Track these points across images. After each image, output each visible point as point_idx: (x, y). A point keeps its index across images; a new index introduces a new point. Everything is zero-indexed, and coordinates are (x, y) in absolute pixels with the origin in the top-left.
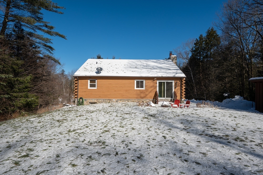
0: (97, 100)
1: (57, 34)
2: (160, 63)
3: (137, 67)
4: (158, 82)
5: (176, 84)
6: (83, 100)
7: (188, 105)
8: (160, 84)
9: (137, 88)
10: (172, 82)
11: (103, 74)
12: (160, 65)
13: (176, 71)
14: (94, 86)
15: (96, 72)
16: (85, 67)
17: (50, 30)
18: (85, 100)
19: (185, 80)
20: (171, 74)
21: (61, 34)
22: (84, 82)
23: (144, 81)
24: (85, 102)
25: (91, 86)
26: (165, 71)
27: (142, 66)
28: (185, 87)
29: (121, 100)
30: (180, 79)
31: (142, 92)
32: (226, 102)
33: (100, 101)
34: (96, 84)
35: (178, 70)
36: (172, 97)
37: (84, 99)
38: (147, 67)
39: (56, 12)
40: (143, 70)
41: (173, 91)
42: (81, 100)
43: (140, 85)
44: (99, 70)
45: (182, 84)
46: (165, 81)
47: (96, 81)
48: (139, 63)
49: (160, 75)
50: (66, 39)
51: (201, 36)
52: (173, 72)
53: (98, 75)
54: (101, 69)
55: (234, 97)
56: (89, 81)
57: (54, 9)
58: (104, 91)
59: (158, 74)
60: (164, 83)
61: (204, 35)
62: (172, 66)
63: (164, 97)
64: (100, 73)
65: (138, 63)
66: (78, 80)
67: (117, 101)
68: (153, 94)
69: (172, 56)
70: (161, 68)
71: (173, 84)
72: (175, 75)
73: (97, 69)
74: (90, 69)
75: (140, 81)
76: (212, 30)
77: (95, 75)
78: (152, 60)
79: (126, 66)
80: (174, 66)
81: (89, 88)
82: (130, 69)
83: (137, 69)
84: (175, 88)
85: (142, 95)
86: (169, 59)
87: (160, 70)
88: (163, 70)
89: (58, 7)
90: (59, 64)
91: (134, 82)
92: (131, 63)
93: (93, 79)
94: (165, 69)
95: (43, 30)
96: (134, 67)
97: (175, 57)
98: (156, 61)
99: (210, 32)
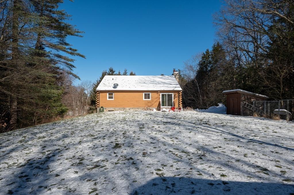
0: (114, 108)
1: (79, 55)
2: (165, 79)
3: (146, 82)
4: (161, 94)
5: (175, 96)
6: (103, 109)
7: (180, 110)
8: (163, 95)
9: (145, 99)
10: (172, 94)
11: (118, 88)
12: (164, 81)
13: (176, 85)
14: (112, 98)
15: (113, 87)
16: (104, 83)
17: (73, 52)
18: (105, 109)
19: (181, 93)
20: (171, 88)
21: (81, 54)
22: (104, 95)
23: (151, 94)
24: (105, 110)
25: (110, 98)
26: (167, 86)
27: (150, 82)
28: (182, 98)
29: (132, 108)
30: (178, 92)
31: (149, 102)
32: (211, 109)
33: (117, 109)
34: (113, 96)
35: (177, 85)
36: (172, 106)
37: (104, 107)
38: (153, 82)
39: (77, 35)
40: (149, 85)
41: (173, 101)
42: (102, 109)
43: (147, 96)
44: (116, 86)
45: (180, 96)
46: (167, 94)
47: (113, 94)
48: (148, 79)
49: (162, 89)
50: (85, 58)
51: (208, 50)
52: (173, 87)
53: (115, 89)
54: (117, 85)
55: (218, 105)
56: (108, 94)
57: (76, 34)
58: (120, 101)
59: (161, 88)
60: (166, 95)
61: (211, 49)
62: (173, 81)
63: (166, 106)
64: (117, 87)
65: (146, 79)
66: (99, 94)
67: (129, 109)
68: (157, 104)
69: (175, 72)
70: (165, 83)
71: (173, 96)
72: (174, 89)
73: (114, 84)
74: (108, 85)
75: (147, 94)
76: (218, 44)
77: (113, 89)
78: (158, 76)
79: (137, 82)
80: (175, 82)
81: (108, 99)
82: (140, 84)
83: (145, 84)
84: (174, 98)
85: (149, 104)
86: (173, 75)
87: (163, 85)
88: (166, 85)
89: (79, 32)
90: (79, 79)
91: (143, 95)
92: (141, 79)
93: (111, 92)
94: (168, 84)
95: (67, 52)
96: (143, 82)
97: (177, 73)
98: (162, 77)
99: (216, 46)
